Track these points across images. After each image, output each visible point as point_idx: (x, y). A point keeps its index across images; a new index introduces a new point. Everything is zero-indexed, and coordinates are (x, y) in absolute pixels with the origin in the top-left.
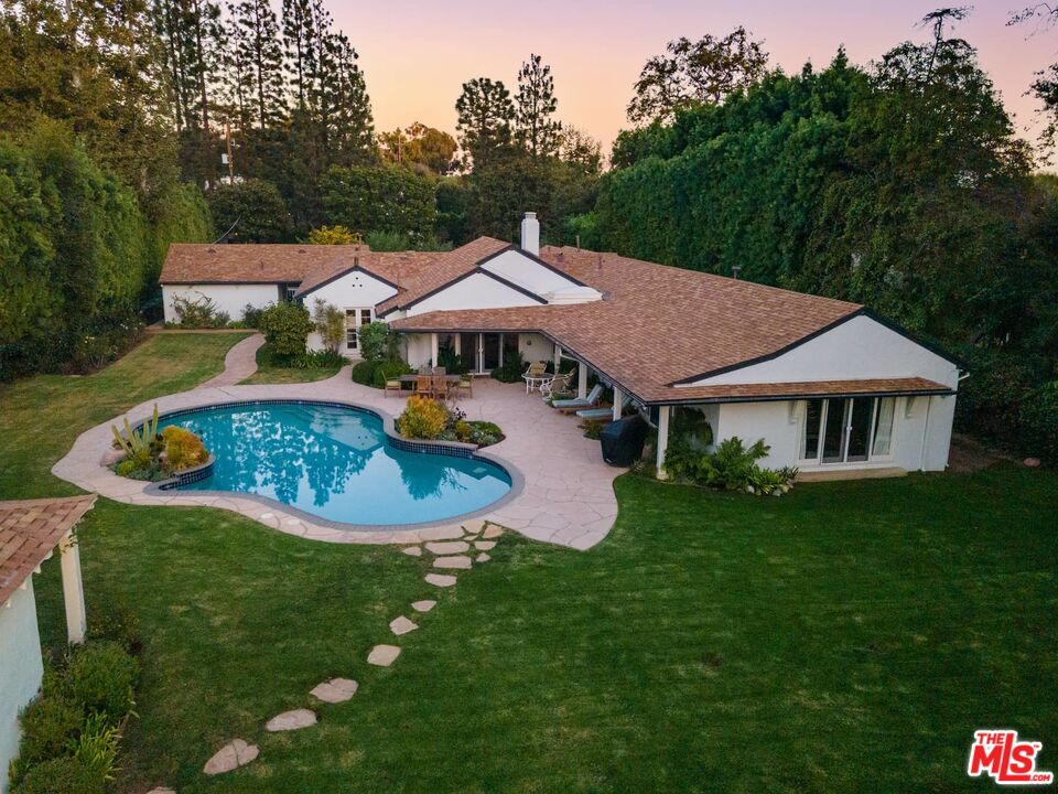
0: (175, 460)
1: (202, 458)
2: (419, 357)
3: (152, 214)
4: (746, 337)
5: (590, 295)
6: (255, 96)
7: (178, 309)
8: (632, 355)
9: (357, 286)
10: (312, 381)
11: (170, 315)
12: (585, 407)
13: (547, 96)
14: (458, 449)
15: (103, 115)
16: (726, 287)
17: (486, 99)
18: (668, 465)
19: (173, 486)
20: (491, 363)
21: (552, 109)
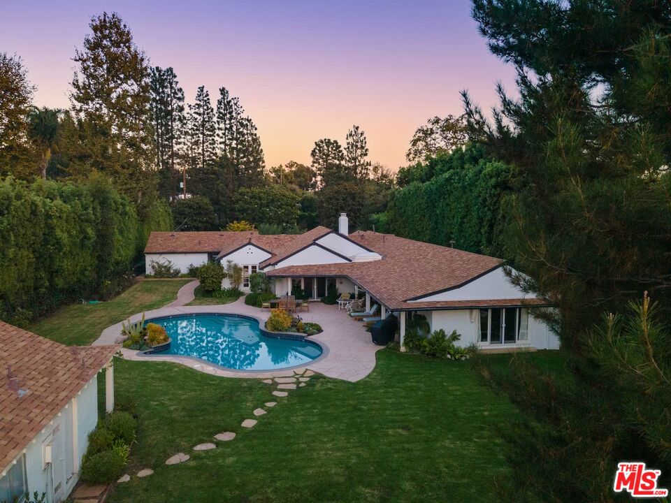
0: (152, 340)
1: (165, 340)
2: (283, 290)
3: (143, 216)
4: (448, 277)
5: (375, 257)
6: (200, 151)
7: (153, 267)
8: (390, 287)
9: (250, 253)
10: (224, 304)
11: (149, 270)
12: (367, 316)
13: (362, 147)
14: (297, 337)
15: (123, 167)
16: (444, 252)
17: (328, 150)
18: (406, 344)
19: (151, 353)
20: (321, 294)
21: (366, 155)
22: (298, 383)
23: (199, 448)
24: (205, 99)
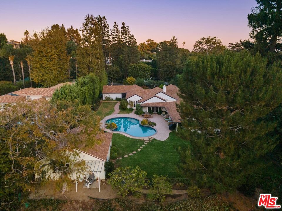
0: (113, 127)
1: (116, 127)
2: (146, 110)
5: (174, 100)
7: (105, 98)
9: (136, 97)
10: (129, 113)
11: (104, 99)
12: (169, 121)
13: (176, 45)
14: (149, 127)
18: (178, 130)
19: (113, 130)
20: (157, 111)
22: (149, 141)
23: (130, 154)
24: (117, 27)
